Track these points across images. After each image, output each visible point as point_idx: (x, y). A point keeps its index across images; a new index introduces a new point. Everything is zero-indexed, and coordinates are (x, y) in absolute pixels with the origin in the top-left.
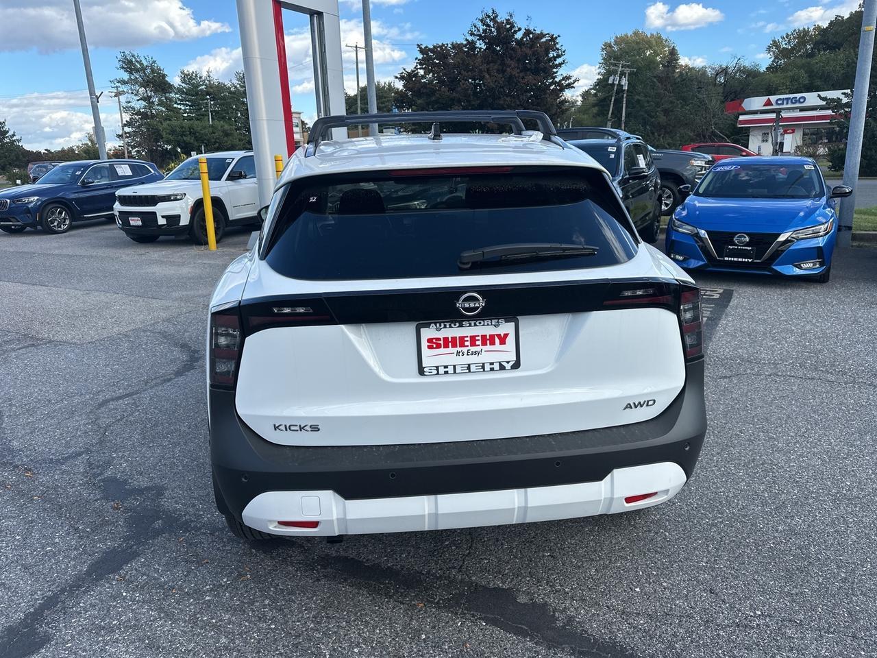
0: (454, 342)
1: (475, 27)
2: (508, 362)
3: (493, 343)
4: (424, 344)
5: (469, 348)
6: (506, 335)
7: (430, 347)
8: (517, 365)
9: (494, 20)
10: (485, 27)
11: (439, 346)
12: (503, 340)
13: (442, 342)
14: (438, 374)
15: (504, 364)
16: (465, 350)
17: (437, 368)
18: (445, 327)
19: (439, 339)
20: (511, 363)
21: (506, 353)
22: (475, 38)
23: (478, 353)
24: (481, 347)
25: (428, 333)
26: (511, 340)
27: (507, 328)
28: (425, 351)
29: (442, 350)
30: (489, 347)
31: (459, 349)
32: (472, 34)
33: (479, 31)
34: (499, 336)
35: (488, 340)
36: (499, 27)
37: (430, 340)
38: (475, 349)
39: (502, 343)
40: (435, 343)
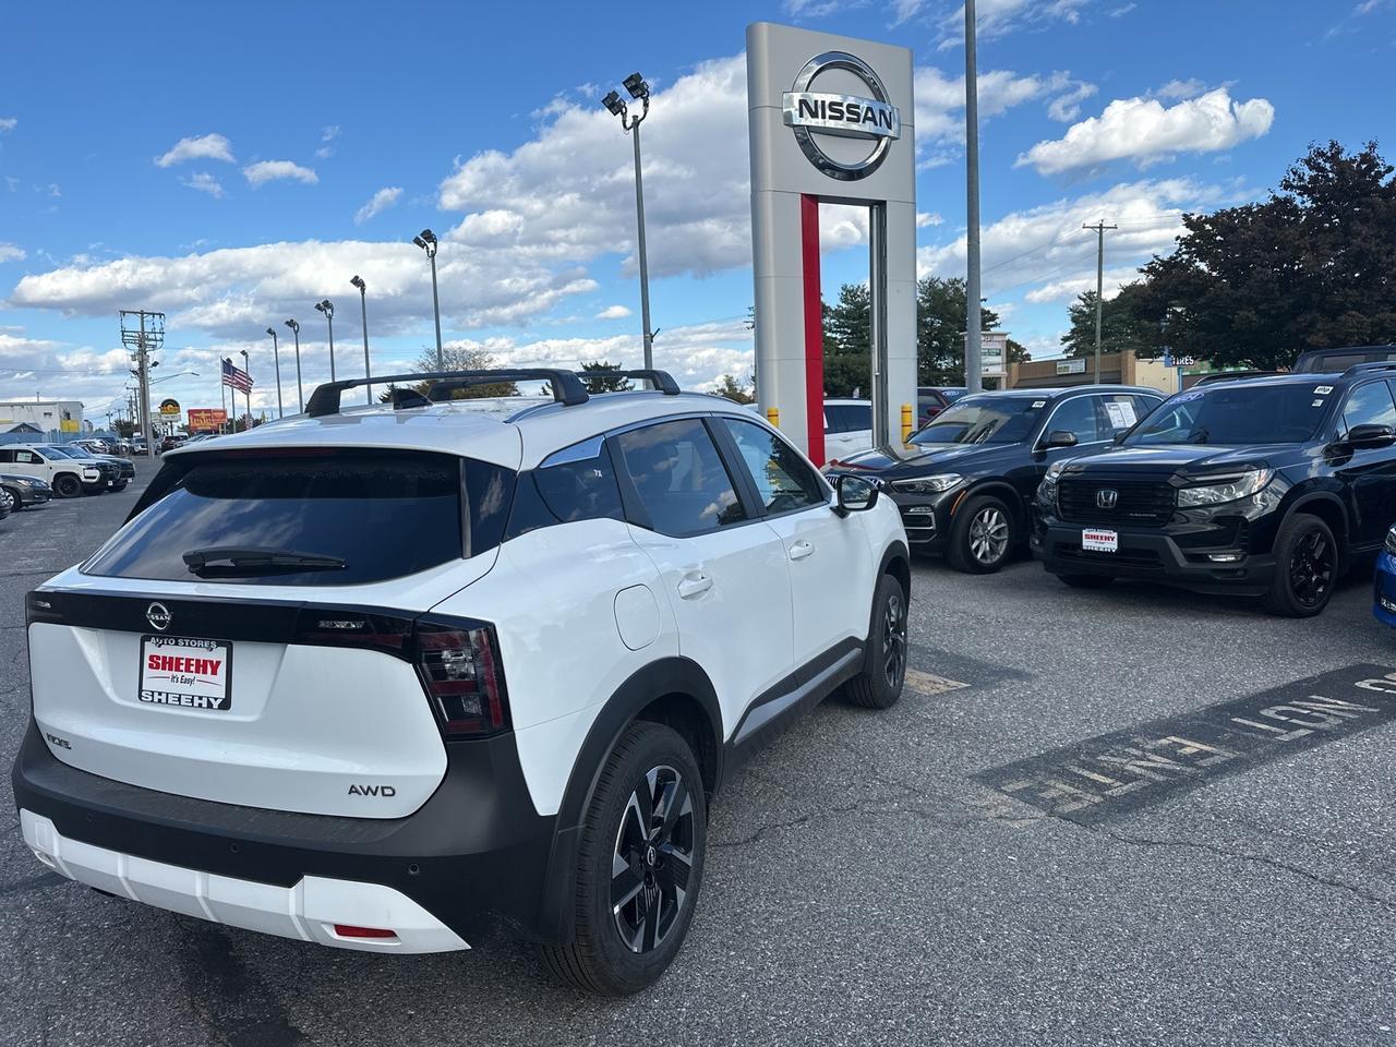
0: (171, 664)
1: (1295, 174)
2: (216, 699)
3: (205, 672)
4: (147, 661)
5: (183, 673)
6: (218, 663)
7: (151, 666)
8: (225, 705)
9: (1334, 158)
11: (157, 668)
12: (214, 668)
13: (160, 662)
14: (152, 701)
15: (212, 700)
16: (179, 674)
17: (153, 693)
18: (164, 643)
19: (158, 658)
20: (219, 701)
21: (213, 686)
23: (190, 681)
24: (194, 674)
25: (151, 649)
26: (222, 669)
27: (219, 654)
28: (146, 670)
29: (160, 672)
30: (200, 676)
31: (175, 673)
32: (1287, 186)
33: (1301, 179)
34: (211, 662)
35: (202, 666)
37: (151, 658)
38: (188, 676)
39: (214, 672)
40: (157, 662)
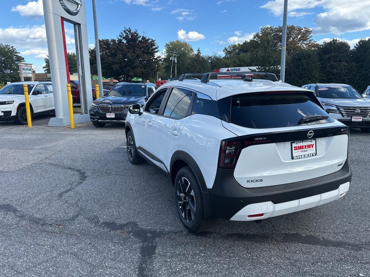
0: (301, 148)
1: (122, 34)
3: (310, 147)
4: (293, 149)
6: (313, 144)
7: (295, 150)
8: (316, 155)
9: (130, 31)
10: (126, 34)
11: (297, 149)
12: (312, 146)
13: (298, 148)
14: (297, 158)
15: (313, 154)
16: (303, 150)
17: (297, 156)
18: (299, 143)
19: (297, 147)
20: (315, 154)
21: (312, 151)
22: (122, 38)
23: (306, 151)
24: (307, 149)
25: (294, 145)
26: (314, 146)
27: (313, 142)
28: (294, 151)
29: (298, 150)
30: (309, 149)
31: (302, 150)
32: (121, 37)
33: (123, 35)
34: (311, 145)
35: (309, 146)
36: (132, 35)
38: (306, 150)
39: (312, 147)
40: (296, 148)
